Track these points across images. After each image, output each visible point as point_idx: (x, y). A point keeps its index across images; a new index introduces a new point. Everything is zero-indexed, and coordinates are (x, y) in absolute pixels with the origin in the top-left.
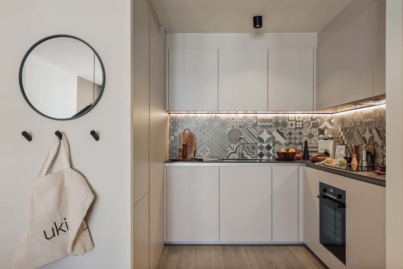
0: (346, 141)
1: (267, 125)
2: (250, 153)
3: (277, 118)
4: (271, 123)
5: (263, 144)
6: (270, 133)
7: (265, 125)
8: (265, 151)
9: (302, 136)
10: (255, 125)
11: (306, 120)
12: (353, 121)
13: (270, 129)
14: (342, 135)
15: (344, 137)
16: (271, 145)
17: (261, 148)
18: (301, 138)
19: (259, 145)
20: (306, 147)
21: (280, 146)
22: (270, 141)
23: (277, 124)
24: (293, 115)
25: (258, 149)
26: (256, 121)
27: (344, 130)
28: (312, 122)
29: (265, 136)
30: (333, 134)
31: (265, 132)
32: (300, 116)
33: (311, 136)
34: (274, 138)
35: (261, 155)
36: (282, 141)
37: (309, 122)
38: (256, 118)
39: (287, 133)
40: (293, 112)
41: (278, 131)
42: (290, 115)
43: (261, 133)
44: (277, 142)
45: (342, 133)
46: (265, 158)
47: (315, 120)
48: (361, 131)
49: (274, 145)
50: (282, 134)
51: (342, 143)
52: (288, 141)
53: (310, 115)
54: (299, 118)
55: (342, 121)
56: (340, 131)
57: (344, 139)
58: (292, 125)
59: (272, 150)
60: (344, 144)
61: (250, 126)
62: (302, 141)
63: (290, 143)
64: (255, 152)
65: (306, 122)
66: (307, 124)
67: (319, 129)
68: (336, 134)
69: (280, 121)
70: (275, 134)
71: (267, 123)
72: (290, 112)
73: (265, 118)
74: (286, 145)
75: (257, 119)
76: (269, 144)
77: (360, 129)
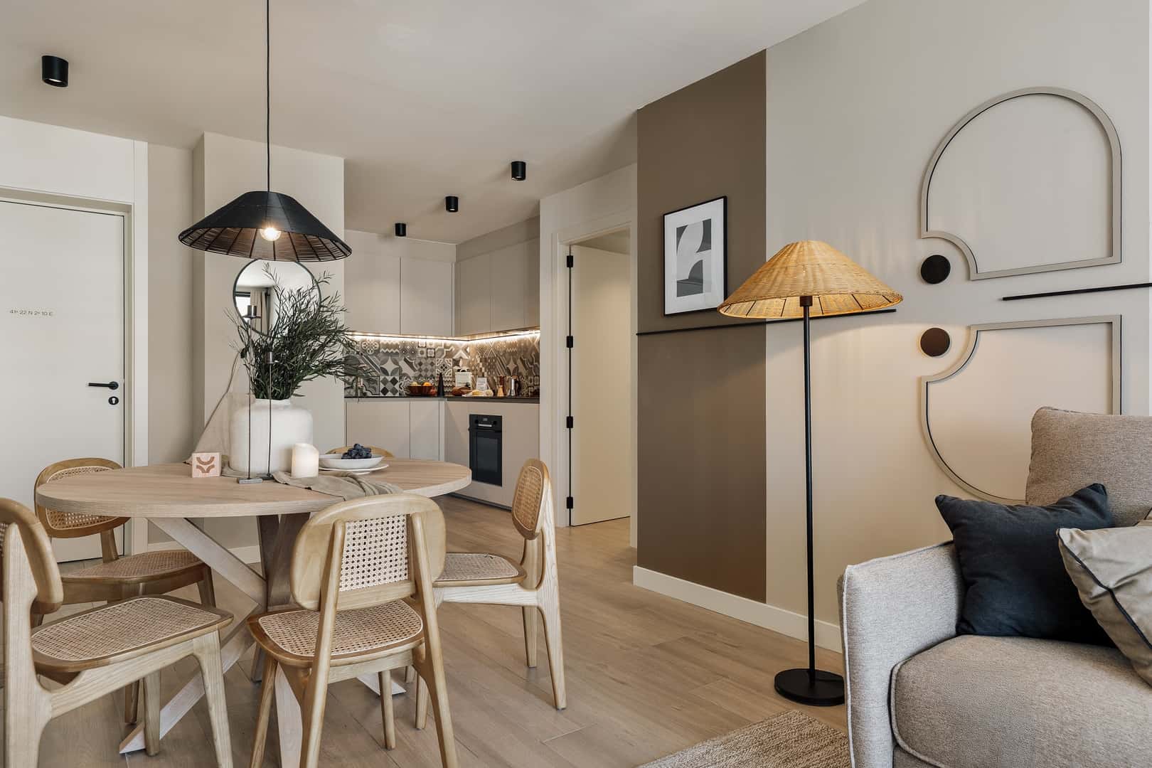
0: (486, 373)
1: (392, 352)
2: (371, 389)
3: (405, 344)
4: (397, 350)
5: (387, 377)
6: (396, 363)
7: (390, 352)
8: (389, 386)
9: (434, 367)
10: (377, 352)
11: (439, 347)
12: (494, 350)
13: (396, 358)
14: (481, 366)
15: (483, 369)
16: (397, 378)
17: (385, 382)
18: (433, 370)
19: (382, 378)
20: (441, 381)
21: (408, 379)
22: (396, 372)
23: (404, 350)
24: (424, 341)
25: (381, 384)
26: (378, 346)
27: (484, 360)
28: (445, 350)
29: (389, 366)
30: (469, 365)
31: (390, 360)
32: (432, 341)
33: (444, 367)
34: (400, 369)
35: (385, 391)
36: (411, 373)
37: (442, 350)
38: (379, 342)
39: (416, 363)
40: (424, 337)
41: (405, 360)
42: (420, 341)
43: (384, 362)
44: (405, 375)
45: (481, 364)
46: (389, 394)
47: (448, 348)
48: (505, 362)
49: (400, 378)
50: (410, 365)
51: (481, 375)
52: (417, 373)
53: (443, 342)
54: (431, 344)
55: (481, 350)
56: (479, 362)
57: (483, 371)
58: (422, 353)
59: (398, 384)
60: (483, 376)
61: (370, 353)
62: (434, 373)
63: (420, 375)
64: (377, 387)
65: (439, 350)
66: (440, 353)
67: (454, 360)
68: (473, 365)
69: (408, 347)
70: (402, 364)
71: (392, 350)
72: (420, 337)
73: (390, 343)
74: (416, 378)
75: (380, 345)
76: (396, 377)
77: (503, 359)
